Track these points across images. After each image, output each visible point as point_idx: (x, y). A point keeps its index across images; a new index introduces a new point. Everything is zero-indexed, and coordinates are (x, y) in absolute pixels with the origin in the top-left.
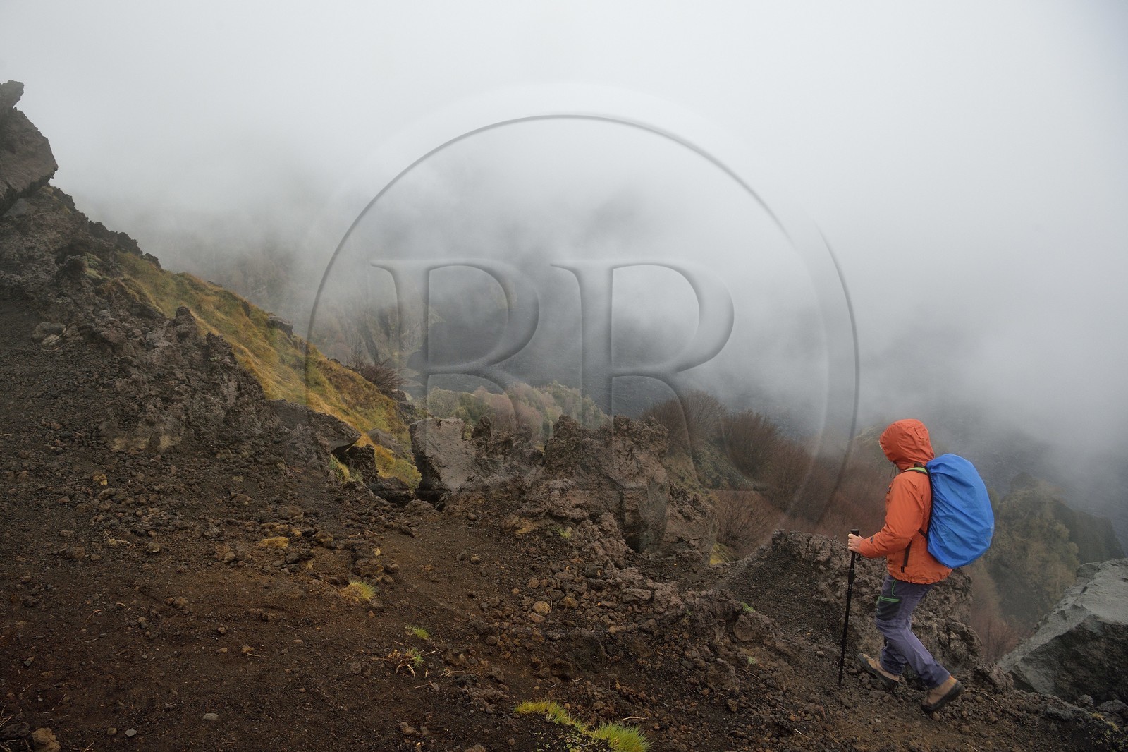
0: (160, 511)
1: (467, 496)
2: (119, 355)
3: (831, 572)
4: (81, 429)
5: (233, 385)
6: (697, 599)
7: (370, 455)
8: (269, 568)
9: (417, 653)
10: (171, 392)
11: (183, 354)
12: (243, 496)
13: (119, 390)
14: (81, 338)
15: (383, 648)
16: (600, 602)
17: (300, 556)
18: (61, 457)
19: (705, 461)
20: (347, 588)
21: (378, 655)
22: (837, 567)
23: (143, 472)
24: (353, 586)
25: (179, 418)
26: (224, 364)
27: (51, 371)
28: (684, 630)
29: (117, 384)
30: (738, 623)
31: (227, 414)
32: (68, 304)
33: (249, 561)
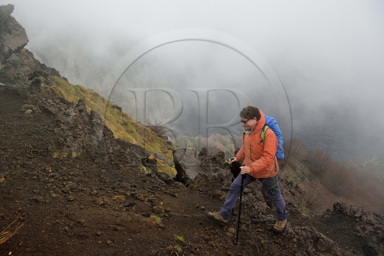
0: (73, 183)
1: (198, 181)
2: (56, 118)
3: (362, 222)
4: (41, 148)
5: (101, 132)
6: (300, 230)
7: (155, 162)
8: (117, 208)
9: (179, 247)
10: (77, 134)
11: (81, 118)
12: (106, 178)
13: (56, 133)
14: (41, 111)
15: (165, 244)
16: (257, 229)
17: (130, 204)
18: (33, 160)
19: (298, 170)
20: (149, 218)
21: (163, 247)
22: (365, 220)
23: (66, 167)
24: (152, 217)
25: (80, 145)
26: (98, 123)
27: (28, 125)
28: (294, 244)
29: (55, 130)
30: (319, 242)
31: (99, 144)
32: (35, 97)
33: (109, 205)
